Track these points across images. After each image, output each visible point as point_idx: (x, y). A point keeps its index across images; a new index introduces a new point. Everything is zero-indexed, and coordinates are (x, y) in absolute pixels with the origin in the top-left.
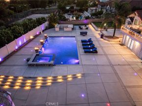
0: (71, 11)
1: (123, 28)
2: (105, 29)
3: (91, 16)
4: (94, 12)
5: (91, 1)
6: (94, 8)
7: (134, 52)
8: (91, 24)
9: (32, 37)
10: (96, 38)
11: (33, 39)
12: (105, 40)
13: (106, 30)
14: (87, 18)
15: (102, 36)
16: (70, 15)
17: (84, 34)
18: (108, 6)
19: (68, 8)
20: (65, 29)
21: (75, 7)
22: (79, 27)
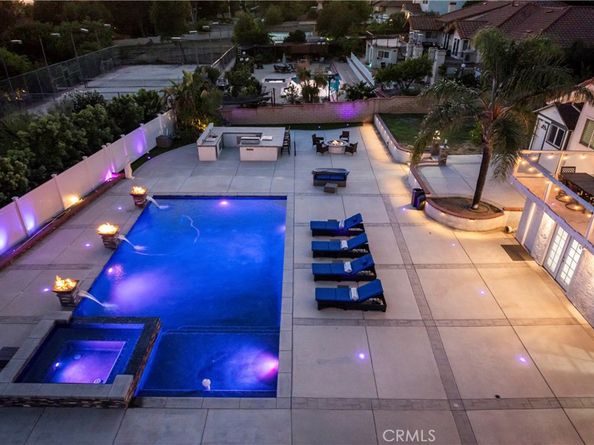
0: (292, 55)
1: (522, 169)
2: (435, 153)
3: (378, 80)
4: (391, 59)
5: (384, 8)
6: (393, 43)
7: (582, 307)
8: (372, 122)
9: (73, 200)
10: (389, 207)
11: (77, 210)
12: (430, 217)
13: (442, 164)
14: (356, 93)
15: (419, 199)
16: (285, 70)
17: (330, 182)
18: (456, 36)
19: (278, 38)
20: (244, 153)
21: (310, 36)
22: (316, 140)
